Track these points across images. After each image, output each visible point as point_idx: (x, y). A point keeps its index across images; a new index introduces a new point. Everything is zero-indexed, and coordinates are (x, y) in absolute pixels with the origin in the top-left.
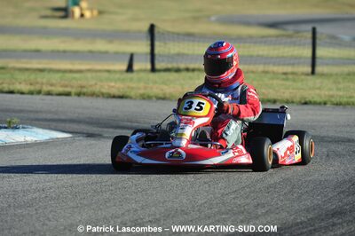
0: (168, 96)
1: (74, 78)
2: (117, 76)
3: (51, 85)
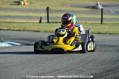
0: (53, 31)
1: (22, 25)
2: (36, 24)
3: (14, 27)
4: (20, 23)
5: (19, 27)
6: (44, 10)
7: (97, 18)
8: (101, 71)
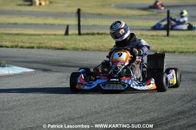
0: (88, 48)
2: (60, 37)
3: (23, 43)
5: (32, 41)
6: (72, 13)
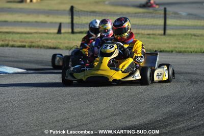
2: (52, 36)
3: (14, 41)
4: (25, 33)
5: (23, 40)
6: (64, 10)
7: (157, 25)
8: (165, 117)
